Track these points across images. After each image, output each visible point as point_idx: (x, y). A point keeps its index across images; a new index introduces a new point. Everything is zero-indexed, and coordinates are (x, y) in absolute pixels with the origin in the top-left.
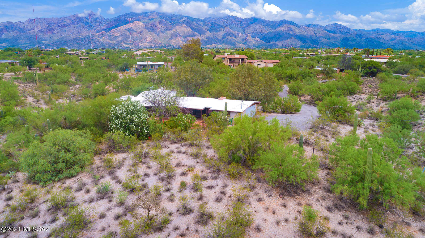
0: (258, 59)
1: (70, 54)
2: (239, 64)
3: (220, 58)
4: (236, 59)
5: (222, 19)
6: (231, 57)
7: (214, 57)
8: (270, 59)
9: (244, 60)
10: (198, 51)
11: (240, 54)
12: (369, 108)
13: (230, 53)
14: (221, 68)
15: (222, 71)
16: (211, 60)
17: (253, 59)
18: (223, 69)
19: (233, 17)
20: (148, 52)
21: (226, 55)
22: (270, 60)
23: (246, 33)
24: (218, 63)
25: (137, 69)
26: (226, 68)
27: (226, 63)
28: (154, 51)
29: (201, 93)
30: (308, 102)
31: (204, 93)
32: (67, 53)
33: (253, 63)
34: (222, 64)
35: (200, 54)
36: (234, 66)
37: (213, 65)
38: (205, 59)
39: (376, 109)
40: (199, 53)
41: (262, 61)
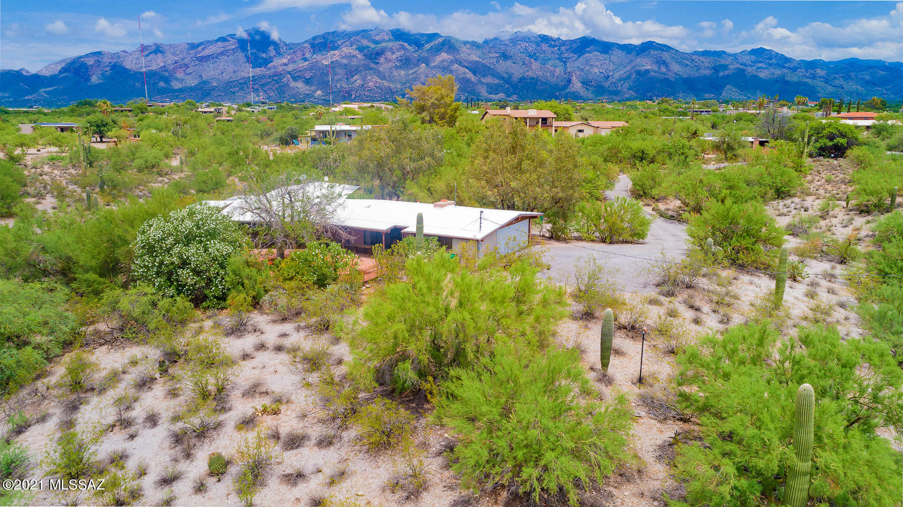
4: (531, 118)
6: (520, 114)
7: (484, 116)
9: (549, 121)
10: (446, 101)
12: (824, 232)
17: (567, 120)
19: (543, 37)
21: (508, 110)
22: (605, 122)
23: (569, 70)
25: (313, 139)
30: (673, 214)
32: (199, 110)
33: (568, 128)
35: (451, 108)
39: (841, 234)
40: (446, 105)
41: (589, 124)
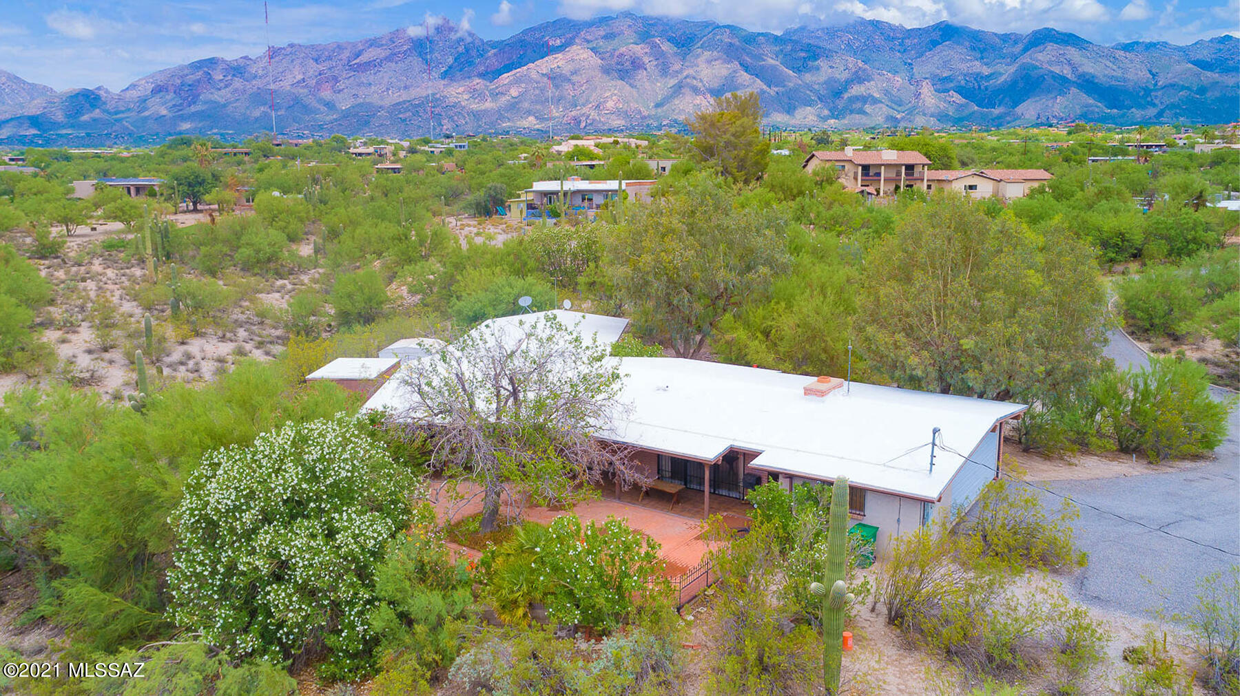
0: (964, 164)
1: (360, 154)
2: (897, 188)
3: (828, 165)
4: (888, 166)
5: (839, 34)
6: (869, 158)
7: (807, 161)
8: (1009, 166)
9: (917, 170)
10: (750, 138)
11: (902, 150)
13: (865, 146)
14: (830, 207)
15: (832, 218)
16: (794, 172)
17: (947, 167)
18: (836, 209)
19: (876, 24)
20: (597, 146)
21: (849, 152)
22: (1010, 171)
23: (917, 76)
24: (819, 184)
25: (531, 206)
26: (847, 207)
27: (851, 184)
28: (616, 143)
29: (728, 337)
30: (1219, 371)
31: (741, 334)
32: (352, 150)
33: (950, 181)
34: (834, 187)
35: (755, 149)
36: (878, 193)
37: (801, 193)
38: (772, 167)
40: (750, 144)
41: (981, 175)
